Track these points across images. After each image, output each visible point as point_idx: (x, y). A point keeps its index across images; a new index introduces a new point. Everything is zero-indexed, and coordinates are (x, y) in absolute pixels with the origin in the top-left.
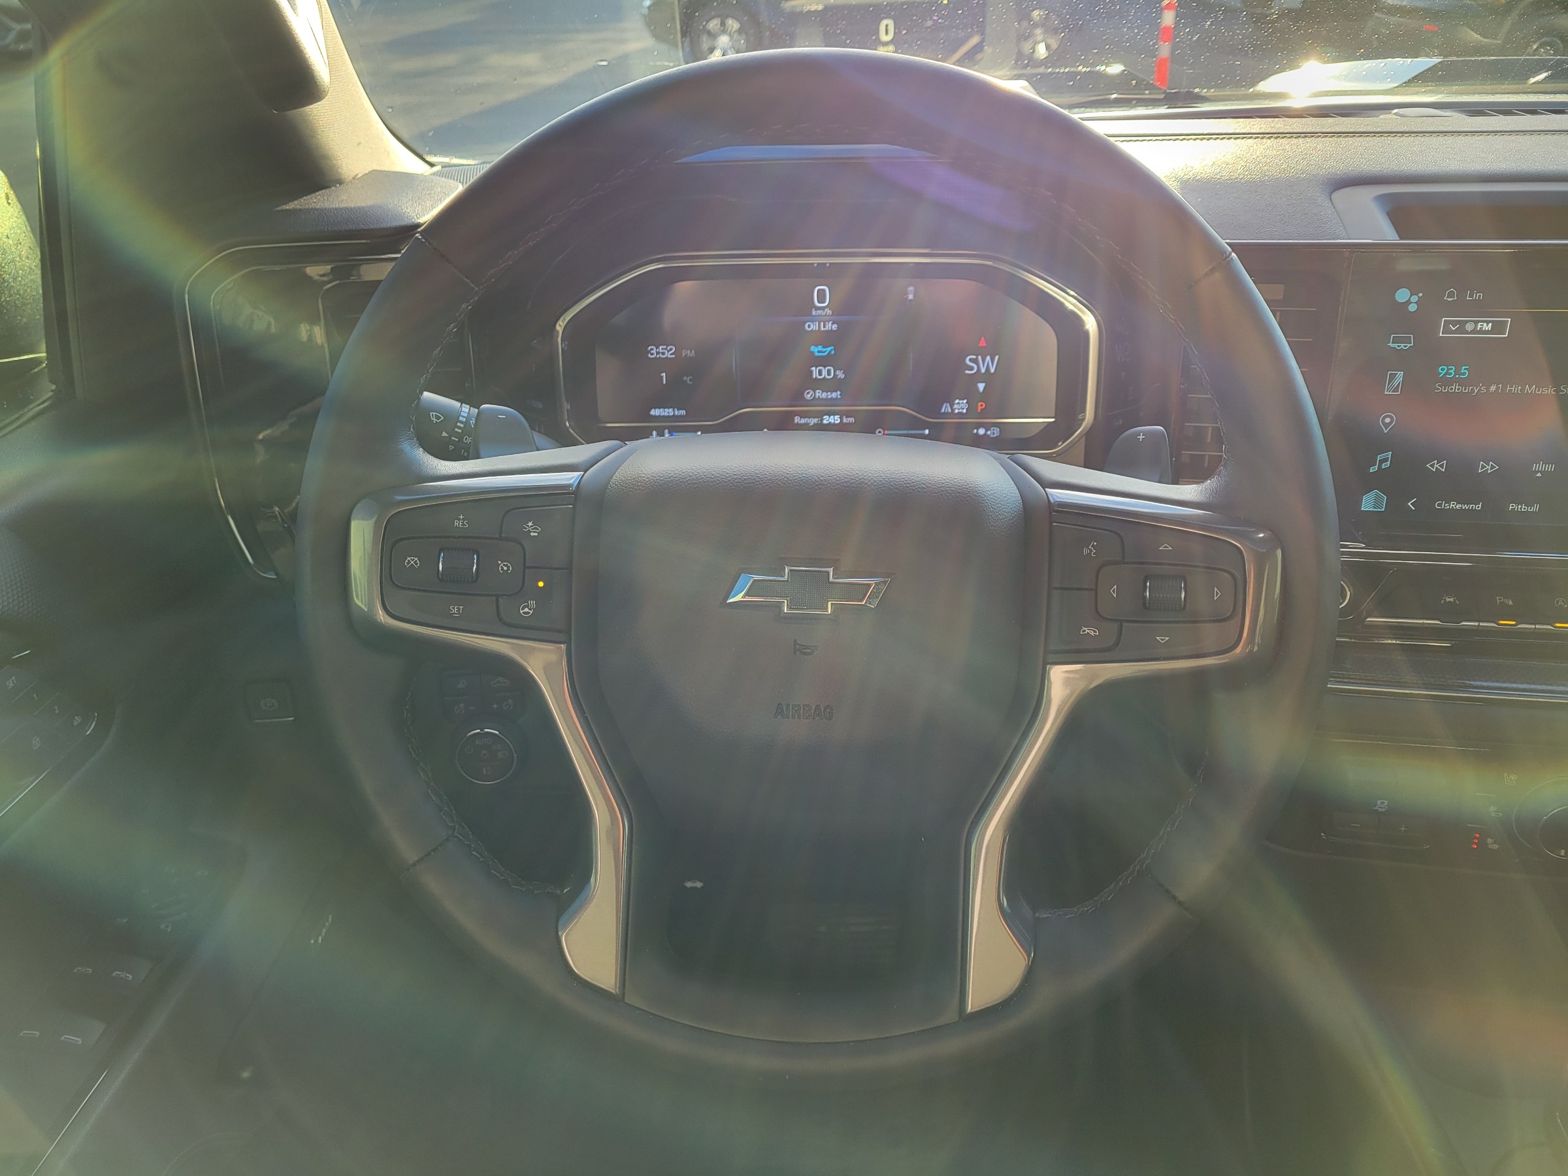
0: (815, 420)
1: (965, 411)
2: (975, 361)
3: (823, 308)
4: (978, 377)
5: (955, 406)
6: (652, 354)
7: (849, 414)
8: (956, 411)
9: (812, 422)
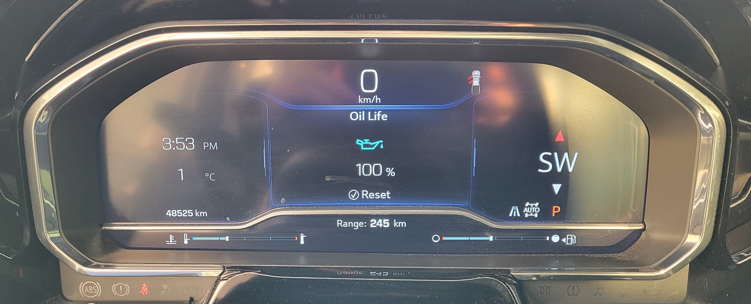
0: (361, 224)
1: (536, 215)
2: (551, 159)
3: (371, 95)
4: (553, 177)
5: (526, 210)
7: (400, 218)
8: (527, 215)
9: (358, 225)
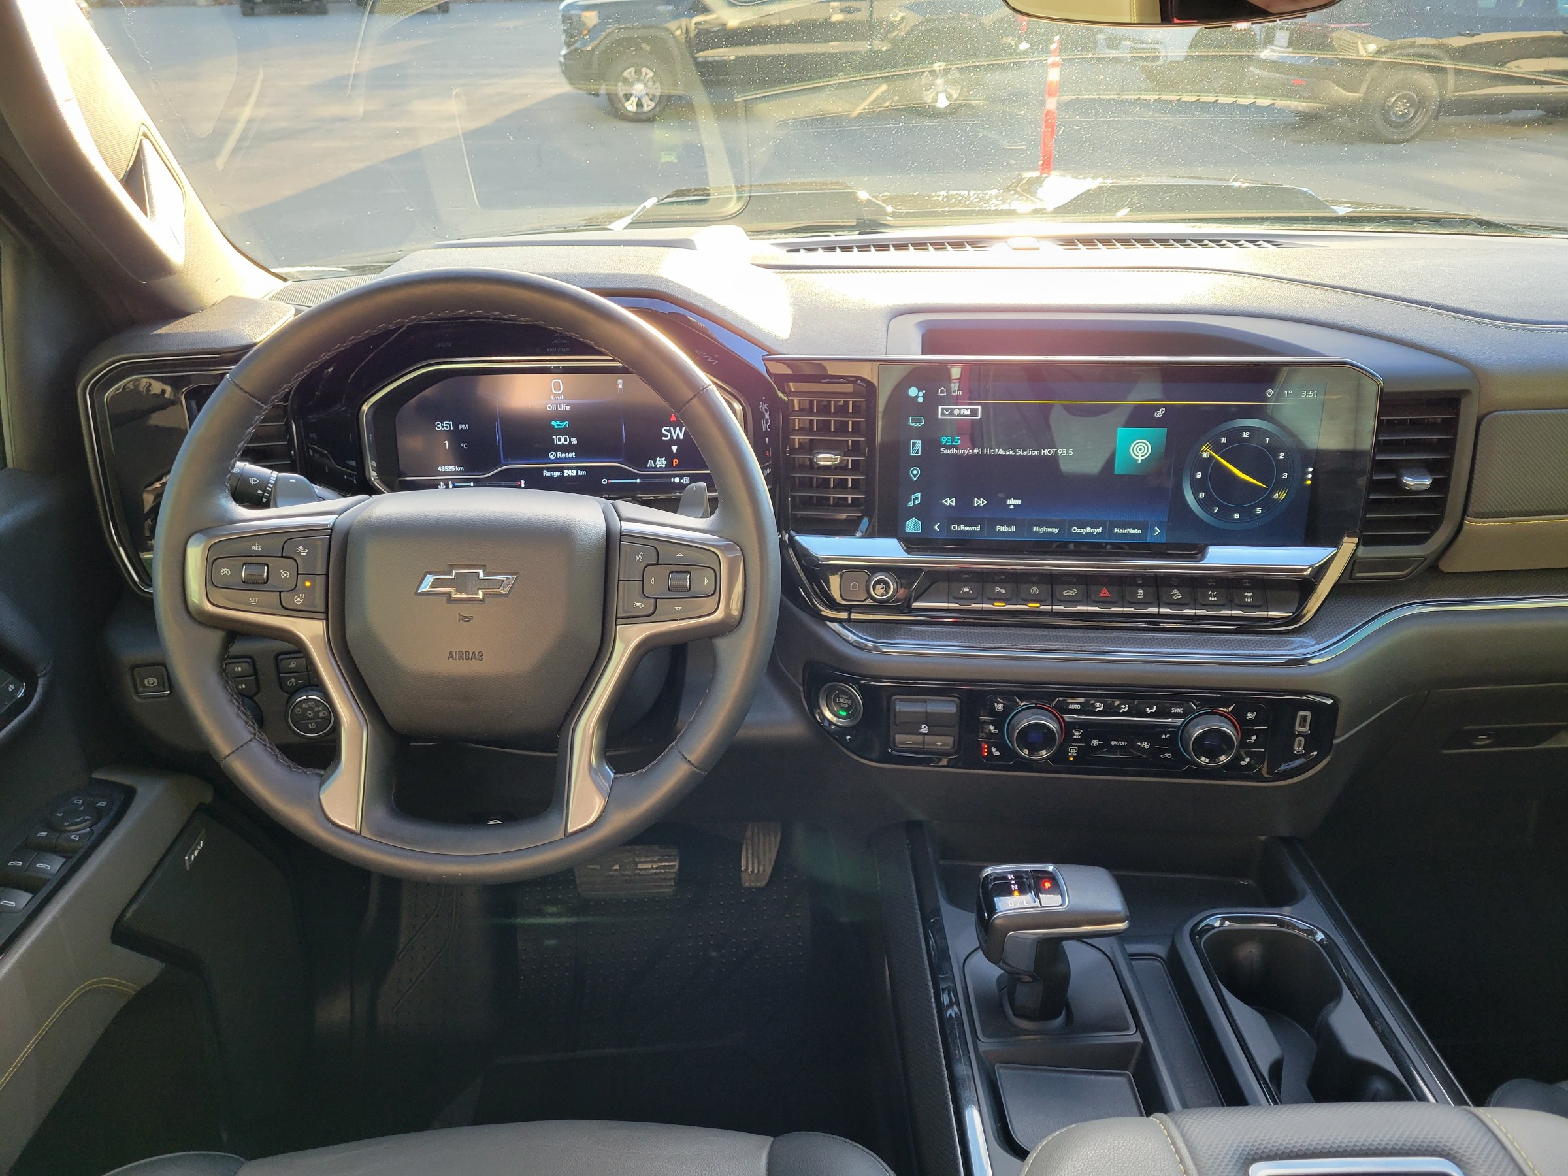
0: (558, 473)
1: (664, 466)
2: (669, 431)
3: (559, 395)
4: (672, 442)
5: (657, 462)
6: (439, 428)
7: (582, 469)
8: (658, 466)
9: (556, 474)
